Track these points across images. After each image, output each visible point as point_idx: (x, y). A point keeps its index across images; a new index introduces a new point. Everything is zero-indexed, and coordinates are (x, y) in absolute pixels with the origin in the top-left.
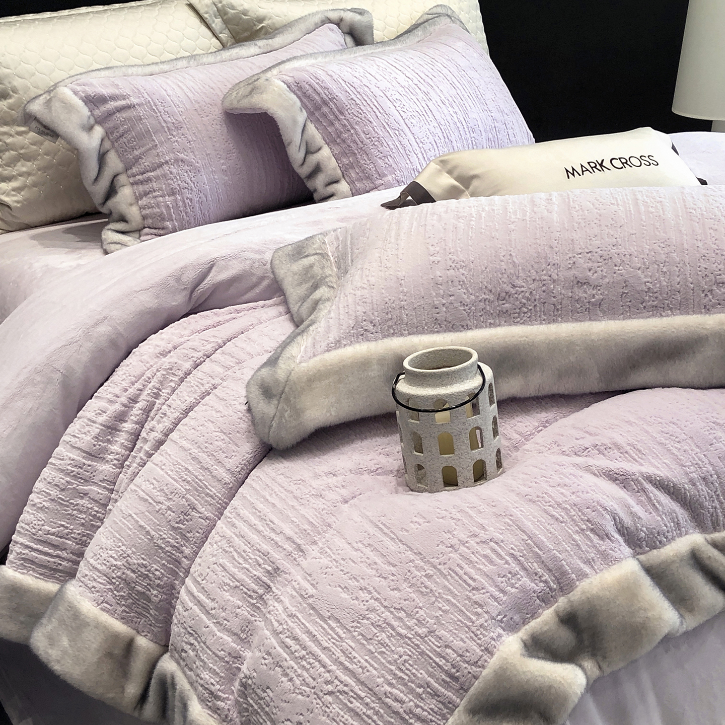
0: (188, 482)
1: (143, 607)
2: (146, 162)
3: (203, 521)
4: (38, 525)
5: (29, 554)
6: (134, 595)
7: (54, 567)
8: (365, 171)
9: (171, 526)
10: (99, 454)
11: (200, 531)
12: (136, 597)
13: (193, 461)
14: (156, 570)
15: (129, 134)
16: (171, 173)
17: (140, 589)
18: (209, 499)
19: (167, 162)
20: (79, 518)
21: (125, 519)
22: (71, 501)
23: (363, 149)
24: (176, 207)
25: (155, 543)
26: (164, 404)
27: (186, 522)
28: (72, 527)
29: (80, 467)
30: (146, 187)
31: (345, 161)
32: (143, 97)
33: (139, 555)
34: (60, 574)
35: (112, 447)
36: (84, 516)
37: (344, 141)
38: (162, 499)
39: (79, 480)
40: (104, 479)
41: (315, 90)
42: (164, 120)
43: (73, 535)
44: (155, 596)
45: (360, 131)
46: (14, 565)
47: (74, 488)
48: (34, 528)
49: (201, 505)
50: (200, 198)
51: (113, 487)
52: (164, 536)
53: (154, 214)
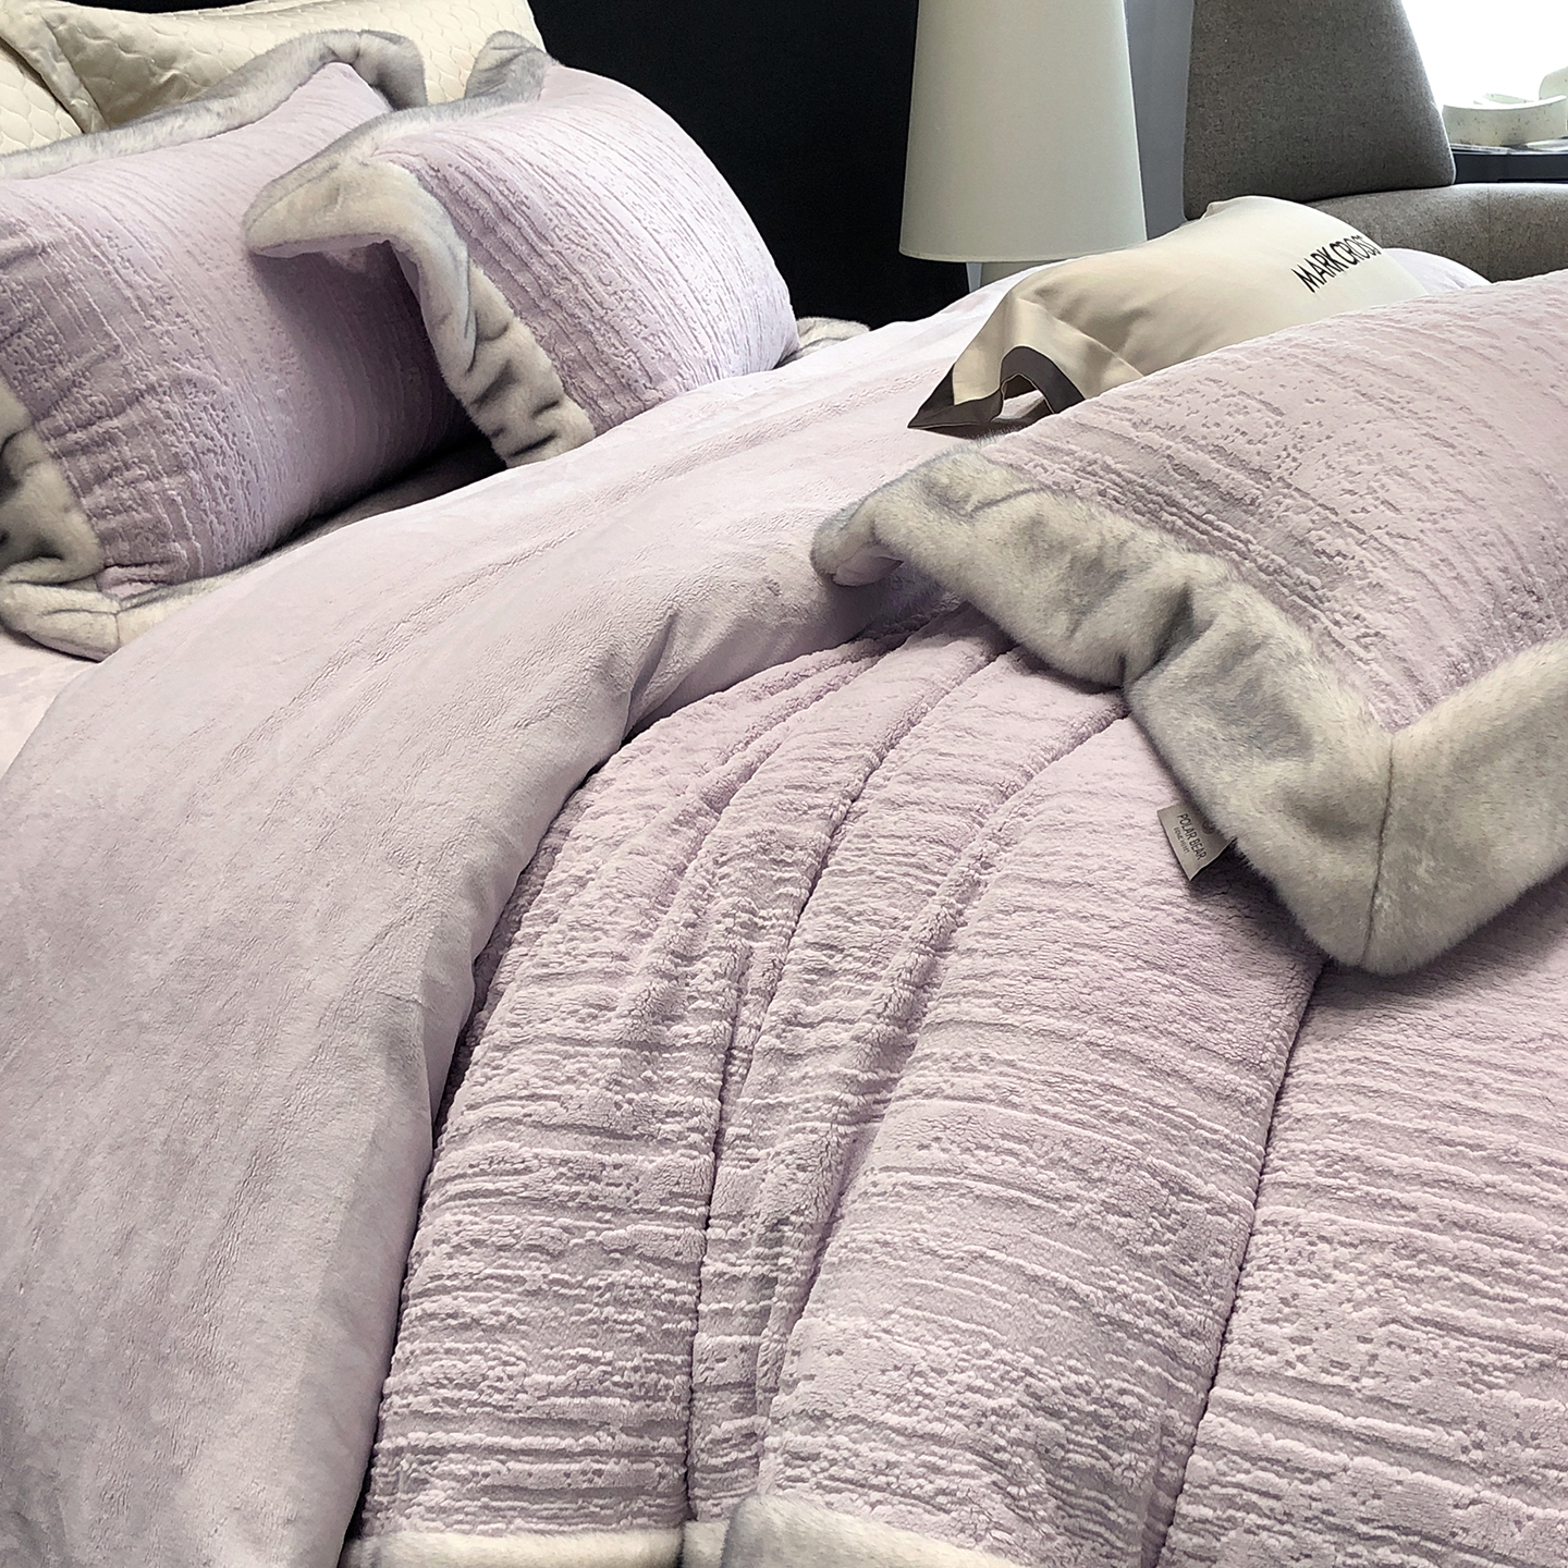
0: (1131, 1123)
1: (1088, 1511)
2: (94, 394)
3: (1221, 1219)
4: (510, 1378)
5: (504, 1469)
6: (1061, 1482)
7: (585, 1485)
8: (619, 372)
9: (1132, 1255)
10: (635, 1128)
11: (1221, 1248)
12: (1069, 1486)
13: (1113, 1060)
14: (1122, 1392)
15: (39, 325)
16: (168, 415)
17: (1084, 1458)
18: (1215, 1155)
19: (151, 389)
20: (625, 1322)
21: (961, 1270)
22: (591, 1281)
23: (606, 319)
24: (194, 501)
25: (1098, 1315)
26: (787, 948)
27: (1169, 1235)
28: (609, 1355)
29: (593, 1178)
30: (103, 460)
31: (567, 352)
32: (60, 226)
33: (1060, 1363)
34: (601, 1502)
35: (661, 1100)
36: (640, 1314)
37: (558, 304)
38: (1072, 1187)
39: (600, 1214)
40: (671, 1193)
41: (477, 184)
42: (125, 282)
43: (617, 1378)
44: (1129, 1467)
45: (591, 276)
46: (461, 1517)
47: (591, 1242)
48: (501, 1391)
49: (1198, 1175)
50: (243, 473)
51: (703, 1210)
52: (1121, 1288)
53: (135, 526)
